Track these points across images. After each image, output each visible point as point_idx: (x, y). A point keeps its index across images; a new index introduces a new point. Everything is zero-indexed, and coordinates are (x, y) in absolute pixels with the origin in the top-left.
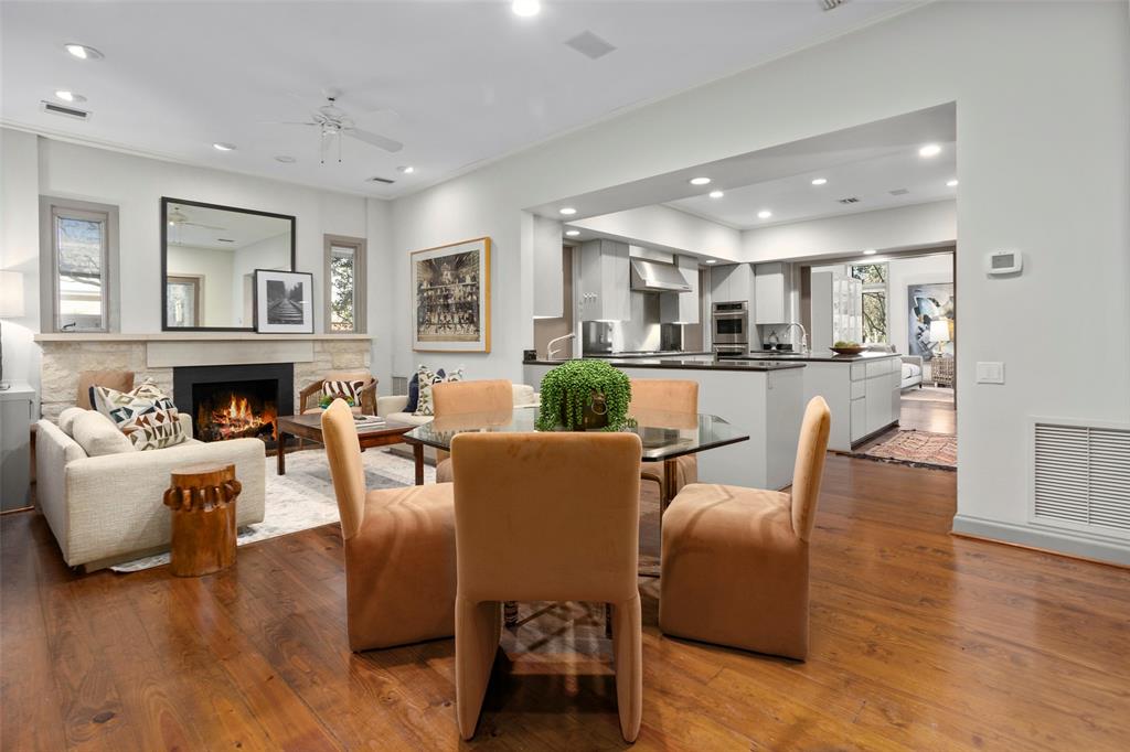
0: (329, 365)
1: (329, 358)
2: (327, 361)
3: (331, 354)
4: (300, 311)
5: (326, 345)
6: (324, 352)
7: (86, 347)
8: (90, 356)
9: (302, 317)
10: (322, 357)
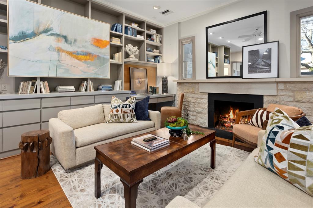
0: (292, 99)
1: (291, 94)
2: (290, 96)
3: (293, 91)
4: (270, 65)
5: (288, 85)
6: (287, 90)
7: (185, 84)
8: (186, 87)
9: (270, 68)
10: (284, 93)
